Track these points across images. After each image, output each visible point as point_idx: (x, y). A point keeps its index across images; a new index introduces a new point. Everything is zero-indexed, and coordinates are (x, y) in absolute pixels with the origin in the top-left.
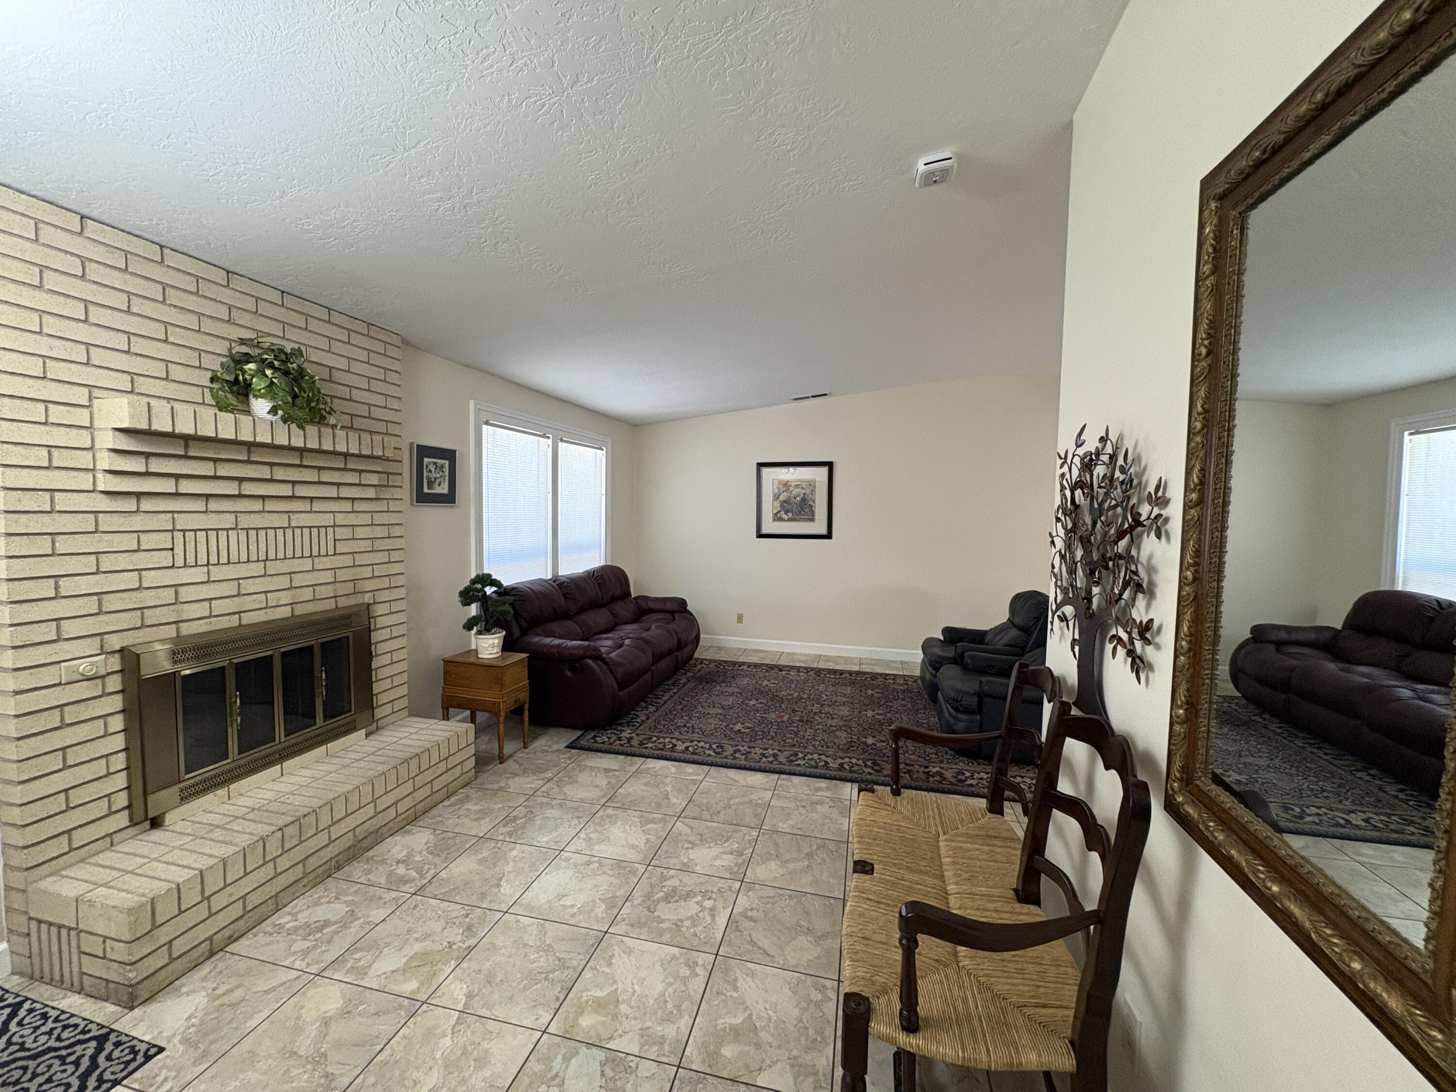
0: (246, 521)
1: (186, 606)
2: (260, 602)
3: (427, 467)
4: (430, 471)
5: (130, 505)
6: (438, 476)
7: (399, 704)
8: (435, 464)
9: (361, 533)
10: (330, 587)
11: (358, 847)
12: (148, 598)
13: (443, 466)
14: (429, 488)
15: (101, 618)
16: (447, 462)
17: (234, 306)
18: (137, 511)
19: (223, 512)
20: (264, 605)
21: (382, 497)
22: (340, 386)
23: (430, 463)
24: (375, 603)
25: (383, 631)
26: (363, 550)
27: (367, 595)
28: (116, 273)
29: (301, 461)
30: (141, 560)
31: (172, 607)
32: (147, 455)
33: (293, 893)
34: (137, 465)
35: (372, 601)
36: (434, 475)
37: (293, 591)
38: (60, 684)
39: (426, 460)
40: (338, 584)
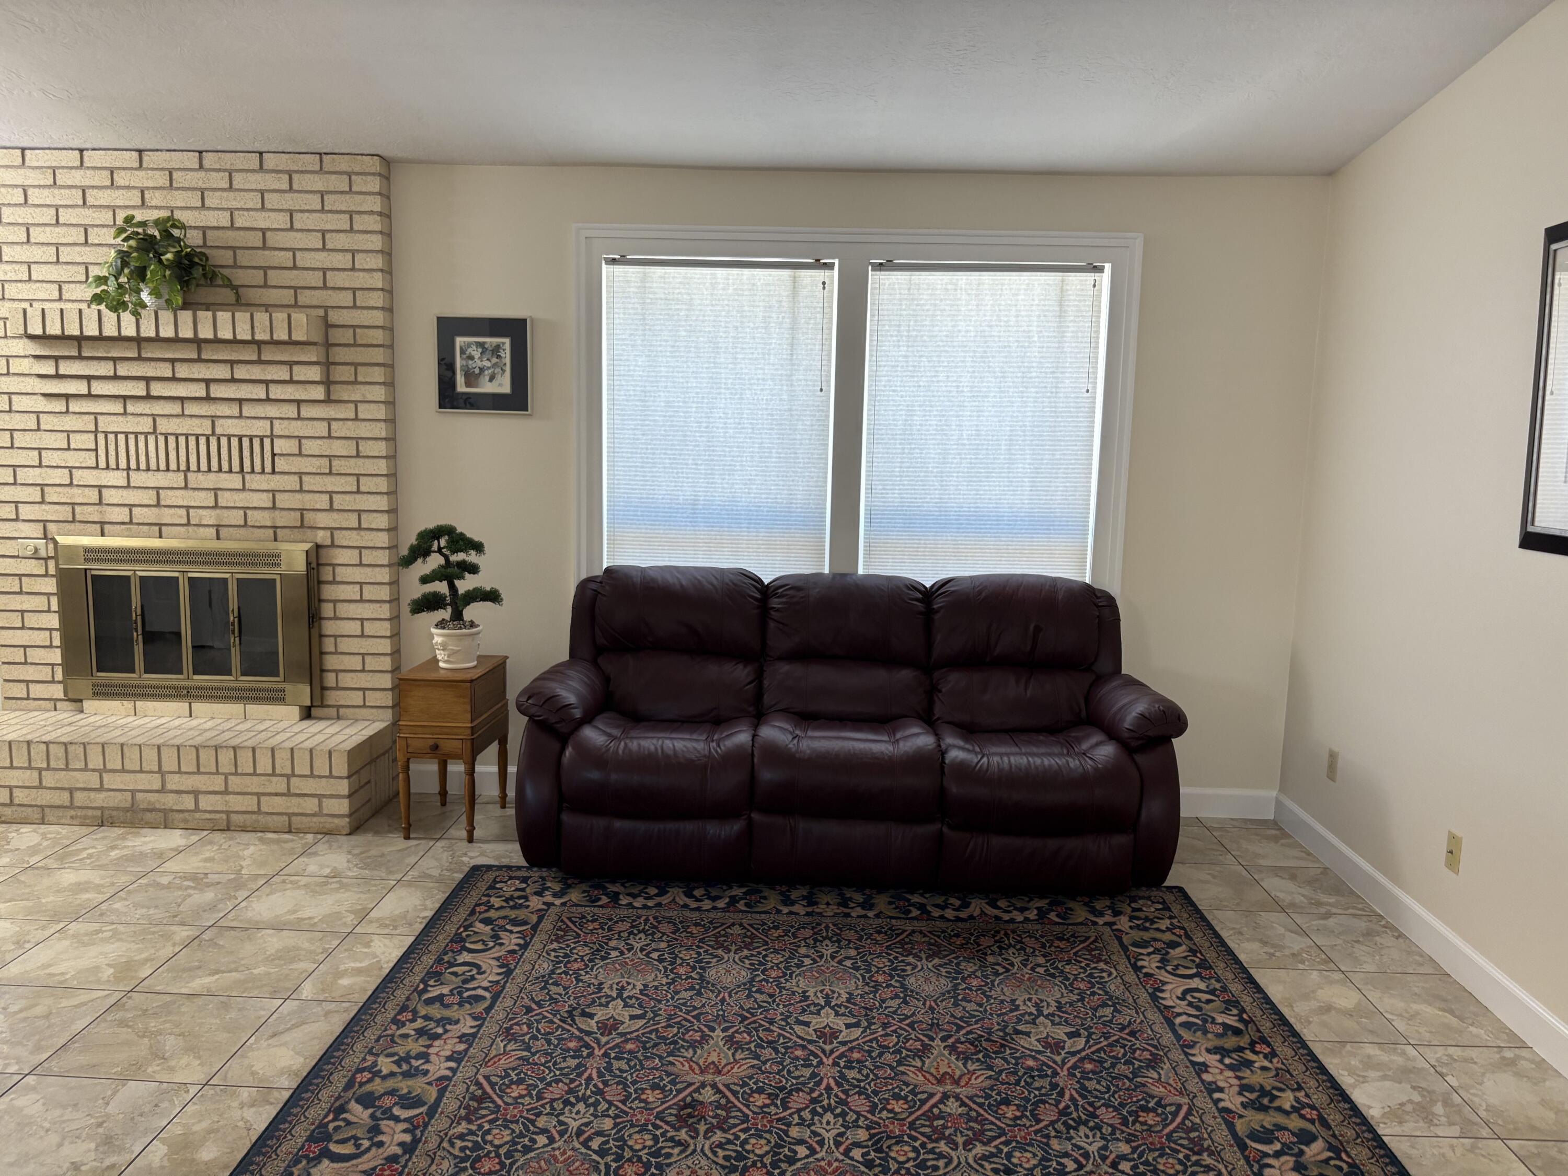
0: (164, 426)
1: (109, 509)
2: (181, 517)
3: (463, 352)
4: (471, 358)
5: (60, 406)
6: (488, 364)
7: (374, 698)
8: (481, 345)
9: (310, 447)
10: (266, 514)
11: (140, 816)
12: (77, 495)
13: (498, 347)
14: (468, 384)
15: (44, 507)
16: (507, 341)
17: (148, 188)
18: (67, 412)
19: (141, 415)
20: (184, 521)
21: (346, 398)
22: (276, 253)
23: (469, 345)
24: (333, 545)
25: (349, 588)
26: (314, 471)
27: (321, 534)
28: (46, 192)
29: (199, 353)
30: (72, 459)
31: (97, 507)
32: (57, 359)
33: (59, 818)
34: (48, 368)
35: (328, 542)
36: (479, 364)
37: (218, 511)
38: (18, 557)
39: (460, 341)
40: (277, 512)
